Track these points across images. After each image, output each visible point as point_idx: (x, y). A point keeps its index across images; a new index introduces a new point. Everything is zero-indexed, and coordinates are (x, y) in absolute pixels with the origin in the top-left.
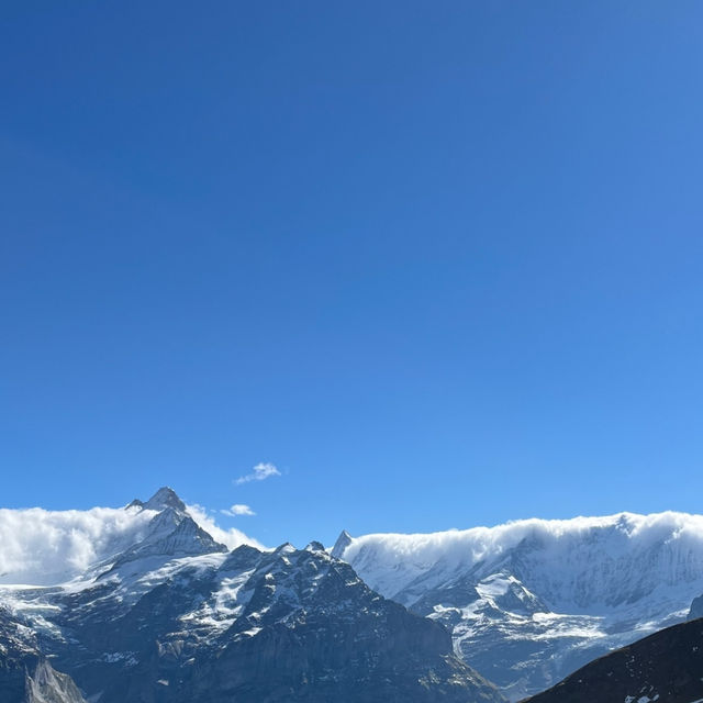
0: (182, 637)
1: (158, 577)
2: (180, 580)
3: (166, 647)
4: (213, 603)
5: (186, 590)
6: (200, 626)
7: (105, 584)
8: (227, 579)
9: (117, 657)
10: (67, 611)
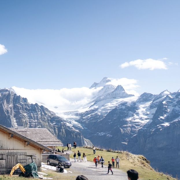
0: (129, 127)
1: (112, 106)
2: (121, 106)
3: (124, 130)
4: (138, 114)
5: (124, 110)
6: (135, 122)
7: (93, 109)
8: (141, 105)
9: (102, 134)
10: (82, 118)
